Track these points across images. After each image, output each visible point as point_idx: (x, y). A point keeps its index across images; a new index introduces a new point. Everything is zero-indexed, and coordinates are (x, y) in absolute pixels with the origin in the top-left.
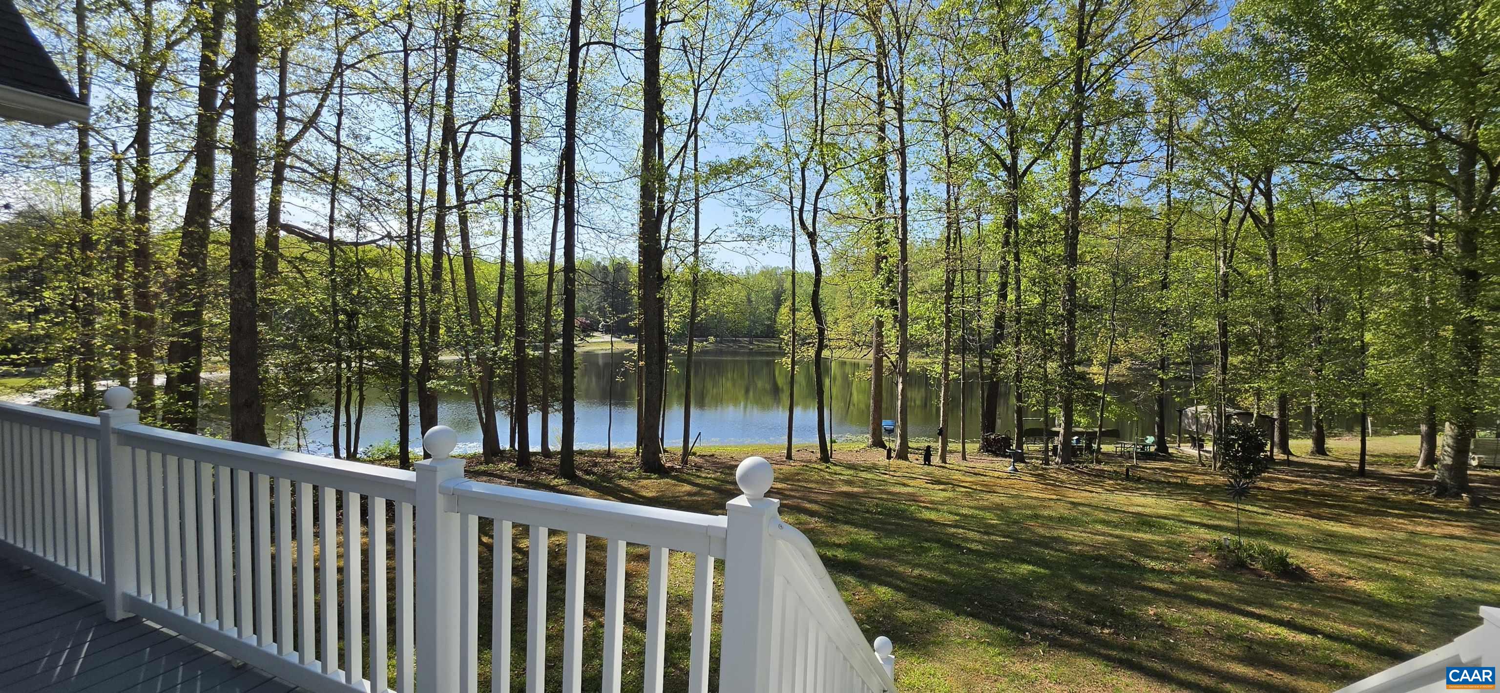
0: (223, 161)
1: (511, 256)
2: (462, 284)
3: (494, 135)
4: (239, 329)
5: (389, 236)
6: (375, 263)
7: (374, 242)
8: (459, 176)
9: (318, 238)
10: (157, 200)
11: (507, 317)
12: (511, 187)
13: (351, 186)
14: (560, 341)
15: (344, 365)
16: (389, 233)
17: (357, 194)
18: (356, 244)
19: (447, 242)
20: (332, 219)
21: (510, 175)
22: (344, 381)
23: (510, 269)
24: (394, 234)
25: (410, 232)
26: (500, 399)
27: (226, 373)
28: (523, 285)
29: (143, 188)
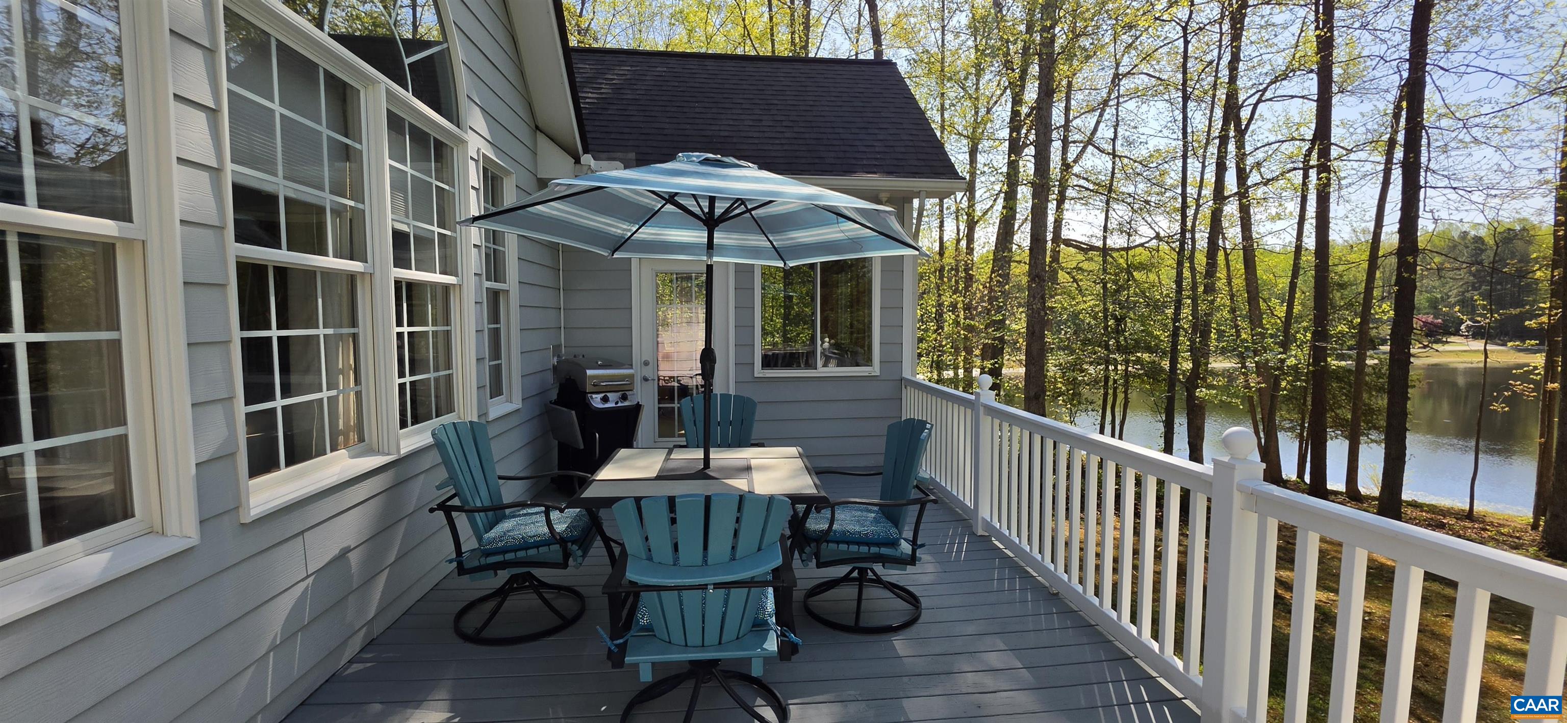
0: (1024, 193)
1: (1310, 242)
2: (1239, 282)
3: (1293, 97)
4: (1033, 333)
5: (1158, 237)
6: (1141, 267)
7: (1142, 245)
8: (1241, 157)
9: (1092, 248)
10: (979, 233)
11: (1301, 317)
12: (1315, 155)
13: (1123, 193)
14: (1386, 348)
15: (1111, 368)
16: (1158, 234)
17: (1130, 200)
18: (1127, 249)
19: (1223, 234)
20: (1105, 229)
21: (1313, 141)
22: (1111, 383)
23: (1308, 259)
24: (1162, 234)
25: (1183, 231)
26: (1284, 417)
27: (1022, 370)
28: (1326, 278)
29: (972, 225)
